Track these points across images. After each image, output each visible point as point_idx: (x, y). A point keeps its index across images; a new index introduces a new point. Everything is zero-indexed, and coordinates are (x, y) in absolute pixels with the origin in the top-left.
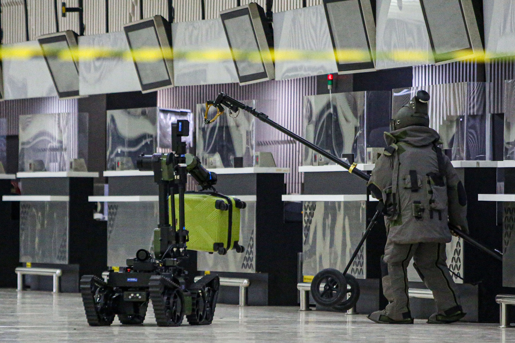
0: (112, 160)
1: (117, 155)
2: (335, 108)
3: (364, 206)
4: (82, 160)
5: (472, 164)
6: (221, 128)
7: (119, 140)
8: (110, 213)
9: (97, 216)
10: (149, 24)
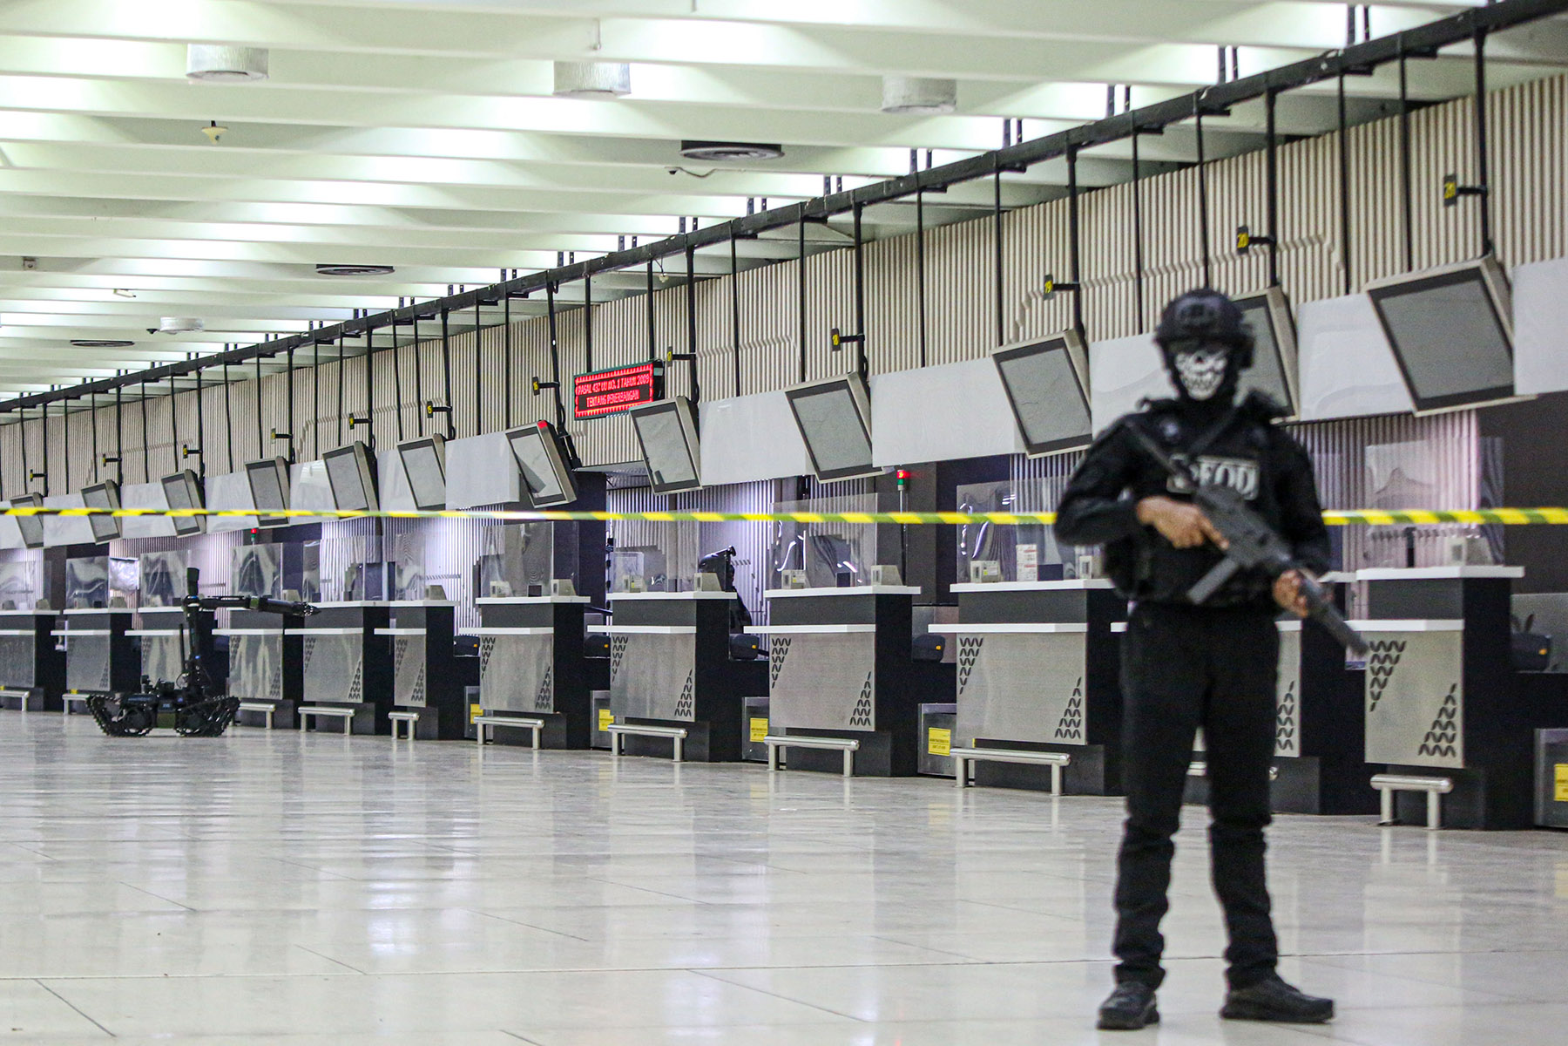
0: (71, 600)
1: (75, 596)
2: (257, 558)
3: (281, 639)
4: (46, 601)
5: (370, 604)
6: (162, 573)
7: (77, 583)
8: (69, 645)
9: (59, 647)
10: (102, 487)
